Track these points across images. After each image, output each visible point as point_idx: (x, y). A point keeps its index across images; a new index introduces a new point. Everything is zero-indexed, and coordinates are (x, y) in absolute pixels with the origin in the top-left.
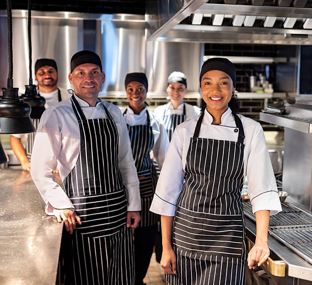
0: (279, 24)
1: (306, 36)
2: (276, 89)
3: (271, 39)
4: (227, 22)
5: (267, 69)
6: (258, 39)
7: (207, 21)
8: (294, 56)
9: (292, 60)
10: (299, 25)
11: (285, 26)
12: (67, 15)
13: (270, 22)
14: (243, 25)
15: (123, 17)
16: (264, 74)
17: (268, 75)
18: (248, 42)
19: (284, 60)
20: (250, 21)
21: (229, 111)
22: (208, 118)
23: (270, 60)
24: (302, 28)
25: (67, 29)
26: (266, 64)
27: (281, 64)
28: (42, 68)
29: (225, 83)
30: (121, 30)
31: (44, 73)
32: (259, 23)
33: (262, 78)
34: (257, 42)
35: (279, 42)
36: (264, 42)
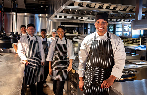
0: (77, 18)
1: (83, 21)
2: (79, 33)
3: (77, 21)
4: (65, 17)
5: (77, 28)
7: (60, 17)
9: (82, 26)
10: (82, 18)
11: (79, 18)
12: (26, 14)
13: (75, 17)
14: (69, 18)
15: (41, 15)
17: (77, 30)
18: (71, 22)
19: (80, 26)
20: (70, 17)
22: (59, 39)
23: (77, 26)
25: (26, 17)
26: (76, 27)
28: (22, 28)
29: (62, 31)
30: (40, 18)
31: (23, 29)
32: (73, 18)
33: (75, 30)
34: (73, 22)
35: (79, 22)
36: (75, 22)
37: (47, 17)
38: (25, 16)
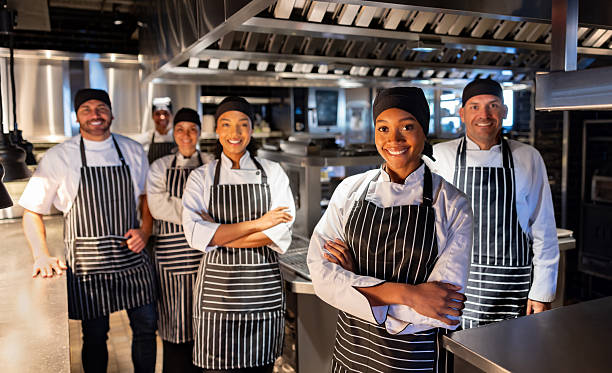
0: (271, 68)
1: (295, 79)
2: (273, 128)
4: (223, 65)
5: (264, 109)
6: (253, 80)
7: (204, 64)
8: (288, 96)
9: (286, 100)
10: (289, 69)
11: (276, 69)
12: (48, 54)
13: (262, 66)
14: (238, 69)
15: (113, 57)
16: (261, 114)
17: (264, 115)
18: (243, 84)
19: (278, 100)
20: (244, 66)
21: (248, 153)
22: (226, 163)
23: (265, 101)
24: (291, 71)
25: (49, 69)
26: (261, 105)
27: (276, 104)
29: (245, 125)
30: (112, 71)
32: (253, 67)
33: (258, 117)
34: (252, 84)
35: (273, 84)
36: (259, 84)
37: (140, 66)
38: (43, 63)
